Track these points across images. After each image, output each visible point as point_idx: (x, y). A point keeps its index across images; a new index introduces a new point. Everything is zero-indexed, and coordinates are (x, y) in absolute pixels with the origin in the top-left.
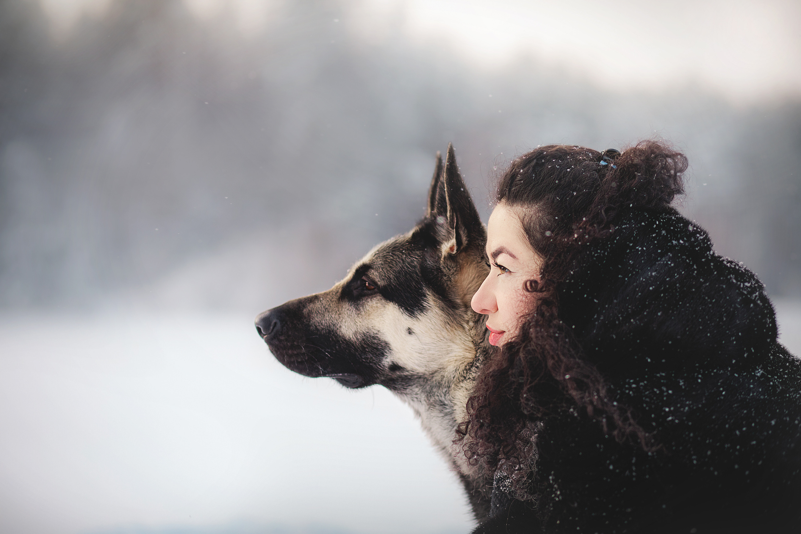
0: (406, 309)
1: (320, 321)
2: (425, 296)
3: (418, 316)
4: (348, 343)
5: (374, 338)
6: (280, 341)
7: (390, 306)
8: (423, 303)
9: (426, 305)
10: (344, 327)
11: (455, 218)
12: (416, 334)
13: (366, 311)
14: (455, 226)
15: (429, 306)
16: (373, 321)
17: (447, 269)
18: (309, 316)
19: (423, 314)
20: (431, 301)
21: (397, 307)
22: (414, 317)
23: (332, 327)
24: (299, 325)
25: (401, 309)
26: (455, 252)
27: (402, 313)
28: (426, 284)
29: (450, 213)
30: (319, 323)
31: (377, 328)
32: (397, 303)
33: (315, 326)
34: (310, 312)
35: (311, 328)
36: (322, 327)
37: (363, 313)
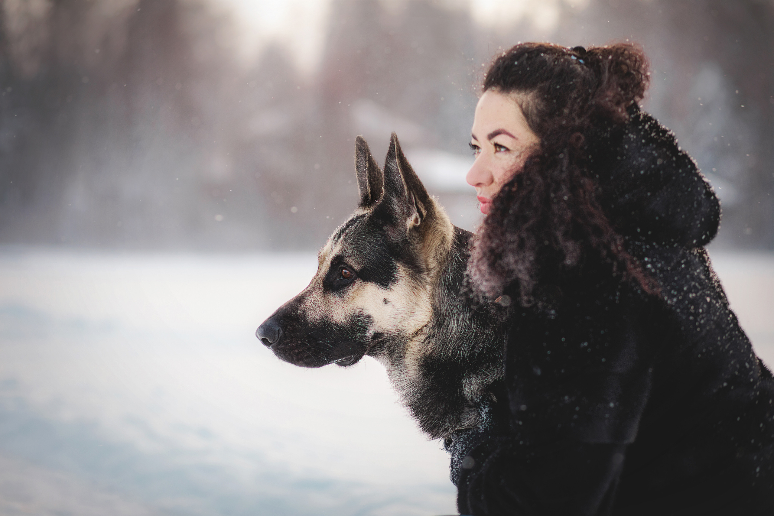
0: (382, 284)
1: (315, 317)
2: (396, 268)
3: (391, 287)
4: (341, 328)
5: (359, 316)
6: (286, 344)
7: (368, 286)
8: (394, 274)
9: (397, 275)
10: (335, 315)
11: (413, 196)
12: (391, 302)
13: (349, 297)
14: (414, 202)
15: (400, 276)
16: (356, 302)
17: (412, 239)
18: (304, 315)
19: (395, 284)
20: (401, 271)
21: (374, 284)
22: (388, 288)
23: (326, 319)
24: (298, 326)
25: (378, 286)
26: (419, 223)
27: (378, 288)
28: (395, 258)
29: (407, 191)
30: (314, 319)
31: (361, 307)
32: (374, 281)
33: (312, 322)
34: (304, 312)
35: (309, 325)
36: (318, 321)
37: (347, 299)
